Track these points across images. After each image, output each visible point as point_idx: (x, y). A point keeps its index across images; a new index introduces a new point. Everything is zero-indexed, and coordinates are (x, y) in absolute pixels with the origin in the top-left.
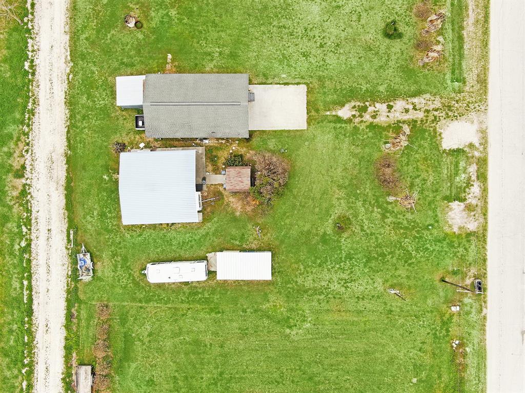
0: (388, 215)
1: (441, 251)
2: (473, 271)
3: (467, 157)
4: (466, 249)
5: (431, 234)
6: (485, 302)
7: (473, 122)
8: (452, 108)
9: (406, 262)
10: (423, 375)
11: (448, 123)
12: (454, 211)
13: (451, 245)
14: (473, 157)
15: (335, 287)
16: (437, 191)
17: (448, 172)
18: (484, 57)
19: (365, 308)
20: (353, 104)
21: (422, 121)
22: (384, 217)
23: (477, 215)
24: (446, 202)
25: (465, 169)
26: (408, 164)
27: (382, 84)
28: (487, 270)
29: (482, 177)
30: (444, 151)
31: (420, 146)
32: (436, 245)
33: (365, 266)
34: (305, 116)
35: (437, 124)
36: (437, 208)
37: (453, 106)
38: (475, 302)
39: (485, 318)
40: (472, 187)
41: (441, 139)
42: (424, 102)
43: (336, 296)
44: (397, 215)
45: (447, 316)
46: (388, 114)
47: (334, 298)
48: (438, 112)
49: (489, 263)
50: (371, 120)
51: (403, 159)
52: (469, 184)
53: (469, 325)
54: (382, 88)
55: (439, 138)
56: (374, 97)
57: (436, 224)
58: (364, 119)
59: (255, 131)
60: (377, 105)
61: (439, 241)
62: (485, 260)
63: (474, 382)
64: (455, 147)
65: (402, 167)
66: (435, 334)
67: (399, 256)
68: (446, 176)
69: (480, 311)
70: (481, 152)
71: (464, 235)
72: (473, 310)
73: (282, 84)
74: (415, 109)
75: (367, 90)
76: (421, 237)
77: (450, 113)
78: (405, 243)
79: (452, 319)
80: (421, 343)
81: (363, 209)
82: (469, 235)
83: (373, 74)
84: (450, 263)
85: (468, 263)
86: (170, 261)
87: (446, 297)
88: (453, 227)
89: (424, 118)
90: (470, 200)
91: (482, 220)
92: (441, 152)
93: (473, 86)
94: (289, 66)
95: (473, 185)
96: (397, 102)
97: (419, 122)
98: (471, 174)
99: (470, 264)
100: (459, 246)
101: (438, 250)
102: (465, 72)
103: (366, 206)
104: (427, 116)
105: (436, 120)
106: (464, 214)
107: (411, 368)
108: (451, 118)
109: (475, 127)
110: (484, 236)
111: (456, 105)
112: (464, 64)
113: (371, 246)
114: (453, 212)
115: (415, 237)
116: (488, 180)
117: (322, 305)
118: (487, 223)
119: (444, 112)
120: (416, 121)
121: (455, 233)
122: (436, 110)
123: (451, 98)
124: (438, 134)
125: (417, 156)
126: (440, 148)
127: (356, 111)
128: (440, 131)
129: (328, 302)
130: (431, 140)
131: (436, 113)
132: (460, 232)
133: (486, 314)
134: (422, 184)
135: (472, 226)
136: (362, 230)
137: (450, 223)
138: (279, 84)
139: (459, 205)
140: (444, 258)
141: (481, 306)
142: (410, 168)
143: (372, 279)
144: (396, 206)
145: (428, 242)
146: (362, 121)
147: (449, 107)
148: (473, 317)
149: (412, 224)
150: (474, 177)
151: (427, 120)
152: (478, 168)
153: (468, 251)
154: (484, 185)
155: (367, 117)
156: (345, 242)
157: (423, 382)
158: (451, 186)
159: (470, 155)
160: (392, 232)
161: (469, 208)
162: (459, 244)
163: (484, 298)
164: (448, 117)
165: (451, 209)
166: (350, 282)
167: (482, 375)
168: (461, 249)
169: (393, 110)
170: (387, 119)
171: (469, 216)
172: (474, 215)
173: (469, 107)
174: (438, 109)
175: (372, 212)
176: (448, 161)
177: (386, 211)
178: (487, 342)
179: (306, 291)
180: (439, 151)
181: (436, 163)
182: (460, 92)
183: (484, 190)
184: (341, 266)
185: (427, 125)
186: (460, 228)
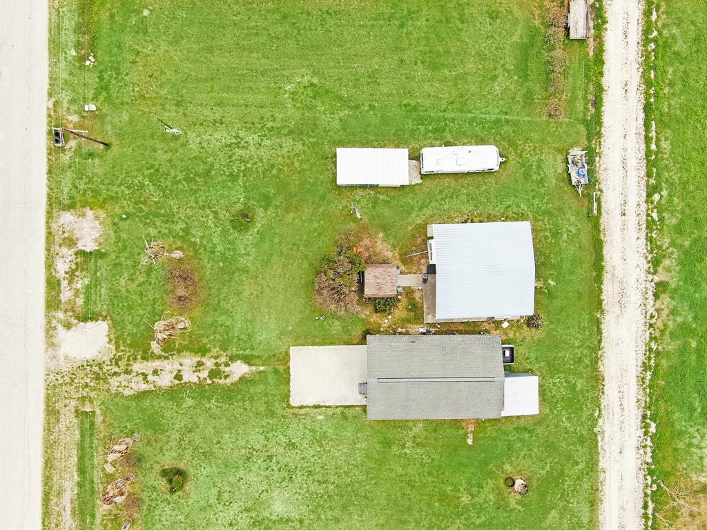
0: (181, 233)
1: (109, 184)
2: (66, 158)
3: (74, 311)
4: (76, 187)
5: (123, 207)
6: (50, 116)
7: (66, 357)
8: (94, 376)
9: (157, 170)
10: (134, 20)
11: (100, 356)
12: (91, 239)
13: (96, 193)
14: (66, 311)
15: (252, 138)
16: (115, 265)
17: (100, 290)
18: (50, 446)
19: (212, 109)
20: (228, 381)
21: (135, 359)
22: (187, 231)
23: (61, 233)
24: (103, 251)
25: (76, 295)
26: (155, 301)
27: (189, 408)
28: (46, 160)
29: (53, 284)
30: (105, 318)
31: (138, 326)
32: (117, 193)
33: (212, 165)
34: (292, 364)
35: (115, 355)
36: (115, 242)
37: (93, 379)
38: (63, 116)
39: (50, 95)
40: (67, 270)
41: (108, 335)
42: (132, 385)
43: (251, 125)
44: (169, 233)
45: (101, 98)
46: (180, 368)
47: (253, 123)
48: (113, 371)
49: (45, 169)
50: (204, 360)
51: (160, 308)
52: (71, 274)
53: (71, 85)
54: (189, 402)
55: (112, 336)
56: (200, 391)
57: (116, 220)
58: (214, 361)
59: (358, 344)
60: (195, 380)
61: (112, 198)
62: (50, 172)
63: (65, 9)
64: (90, 324)
65: (162, 298)
66: (118, 74)
67: (166, 179)
68: (103, 285)
69: (56, 104)
70: (54, 317)
71: (78, 205)
72: (66, 105)
73: (322, 406)
74: (145, 375)
75: (209, 399)
76: (137, 203)
77: (97, 369)
78: (158, 195)
79: (94, 93)
80: (136, 62)
81: (215, 241)
82: (71, 207)
83: (201, 421)
84: (96, 167)
85: (73, 168)
86: (469, 173)
87: (103, 123)
88: (93, 217)
89: (132, 363)
90: (70, 253)
91: (54, 226)
92: (109, 318)
93: (66, 406)
94: (313, 431)
95: (66, 273)
96: (169, 384)
97: (139, 357)
98: (69, 288)
99: (70, 167)
100: (85, 191)
101: (114, 185)
102: (76, 425)
103: (210, 245)
104: (128, 365)
105: (116, 361)
106: (77, 234)
107: (150, 30)
108: (96, 362)
109: (62, 351)
110: (51, 205)
111: (88, 381)
112: (78, 437)
113: (205, 191)
114: (93, 237)
115: (144, 203)
116: (45, 280)
117: (269, 114)
118: (47, 222)
119: (105, 371)
120: (143, 358)
121: (91, 209)
122: (115, 374)
123: (95, 390)
124: (113, 342)
125: (142, 312)
126: (110, 322)
127: (224, 372)
128: (111, 346)
129: (262, 118)
130: (123, 334)
131: (117, 370)
132: (84, 210)
133: (49, 100)
134: (135, 274)
135: (67, 218)
136: (216, 213)
137: (97, 222)
138: (326, 407)
139: (85, 246)
140: (106, 174)
141: (55, 111)
142: (150, 296)
143: (202, 148)
144: (170, 245)
145: (127, 197)
146: (216, 358)
147: (97, 378)
148: (66, 97)
149: (148, 221)
150: (64, 283)
151: (128, 360)
152: (58, 296)
153: (72, 184)
154: (51, 274)
155: (209, 363)
156: (238, 197)
157: (134, 11)
158: (96, 271)
159: (70, 313)
160: (176, 210)
161: (70, 242)
162: (84, 193)
163: (51, 122)
164: (98, 364)
165: (96, 240)
166: (233, 143)
167: (55, 18)
168: (82, 187)
169: (175, 373)
170: (182, 361)
171: (71, 232)
172: (64, 232)
173: (71, 378)
174: (113, 375)
175: (202, 237)
176: (99, 306)
177: (183, 239)
178: (46, 63)
179: (291, 132)
180: (112, 319)
181: (116, 302)
182: (83, 399)
183: (50, 266)
184: (245, 166)
185: (128, 354)
186: (84, 215)
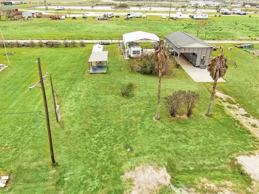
9: (87, 130)
12: (156, 173)
24: (166, 163)
30: (233, 160)
32: (105, 154)
36: (155, 154)
41: (248, 155)
50: (226, 106)
56: (247, 107)
57: (133, 154)
60: (242, 109)
67: (95, 125)
68: (201, 162)
71: (118, 187)
75: (249, 104)
88: (131, 172)
92: (230, 156)
100: (101, 181)
101: (98, 157)
121: (123, 174)
124: (251, 152)
126: (234, 155)
127: (227, 99)
128: (256, 153)
130: (239, 146)
132: (124, 180)
137: (137, 168)
140: (85, 163)
143: (74, 110)
146: (220, 102)
160: (121, 120)
162: (104, 181)
165: (157, 169)
168: (97, 184)
181: (213, 152)
186: (130, 180)
